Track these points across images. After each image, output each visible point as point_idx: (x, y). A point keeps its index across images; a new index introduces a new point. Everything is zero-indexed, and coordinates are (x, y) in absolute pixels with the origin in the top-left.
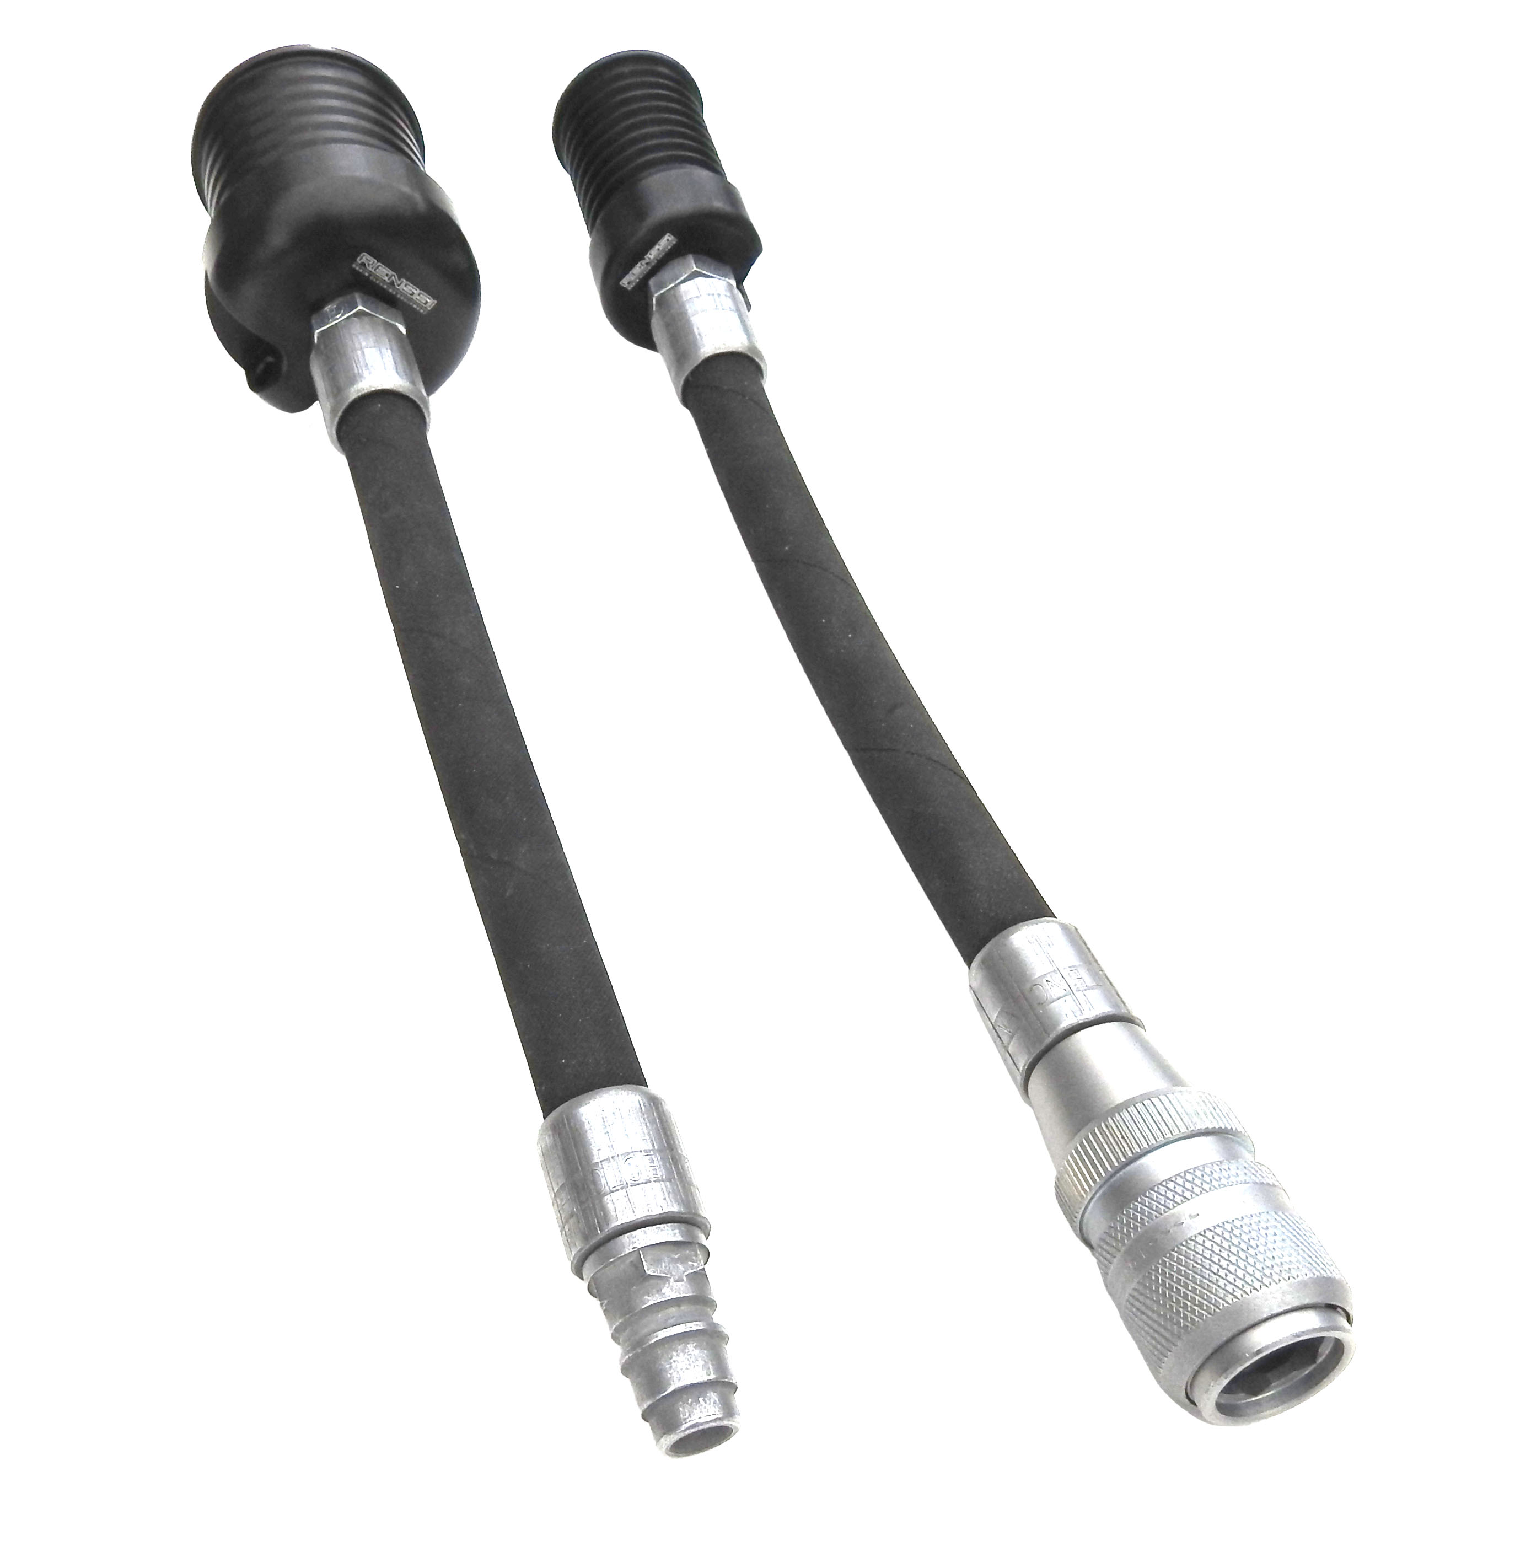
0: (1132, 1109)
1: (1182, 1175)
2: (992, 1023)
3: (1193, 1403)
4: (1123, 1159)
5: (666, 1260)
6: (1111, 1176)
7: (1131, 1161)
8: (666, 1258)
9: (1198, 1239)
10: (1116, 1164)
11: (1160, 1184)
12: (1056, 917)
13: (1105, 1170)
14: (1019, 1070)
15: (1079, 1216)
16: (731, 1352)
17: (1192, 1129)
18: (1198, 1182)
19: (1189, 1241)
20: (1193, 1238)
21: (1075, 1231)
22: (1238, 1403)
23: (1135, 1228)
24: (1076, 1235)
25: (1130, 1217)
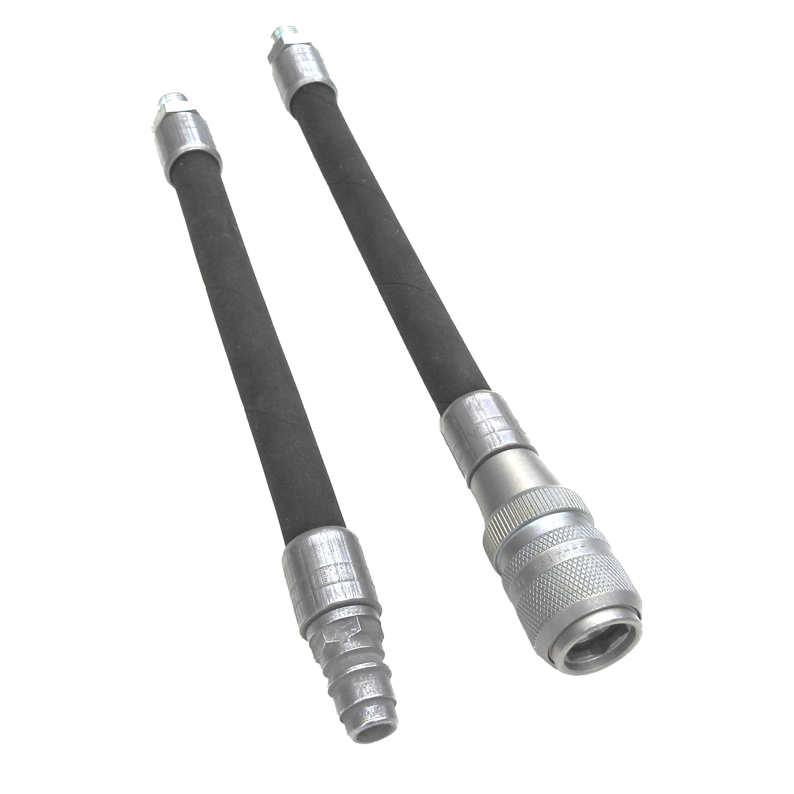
0: (528, 495)
1: (553, 531)
3: (553, 662)
4: (522, 522)
5: (337, 631)
6: (514, 533)
8: (337, 630)
11: (540, 536)
12: (491, 390)
13: (512, 528)
15: (495, 555)
16: (394, 681)
17: (556, 508)
18: (560, 535)
19: (554, 568)
20: (556, 567)
21: (492, 564)
23: (525, 561)
24: (493, 566)
25: (523, 554)
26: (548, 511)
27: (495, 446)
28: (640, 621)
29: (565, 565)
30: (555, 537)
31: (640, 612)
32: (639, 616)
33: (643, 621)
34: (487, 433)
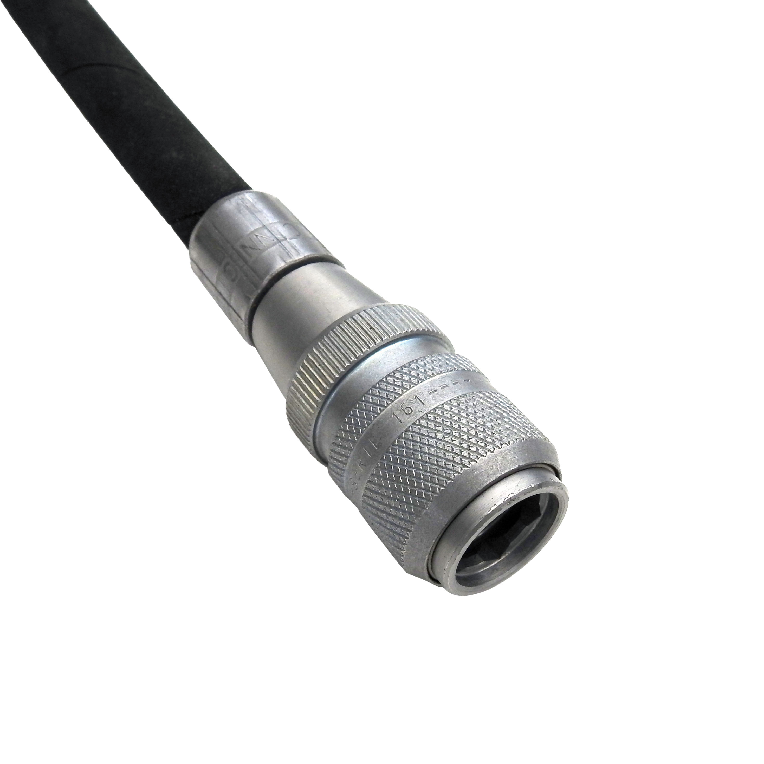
2: (212, 284)
3: (436, 581)
7: (344, 376)
9: (414, 430)
10: (332, 382)
14: (241, 319)
15: (311, 433)
22: (476, 573)
26: (387, 339)
27: (290, 257)
28: (560, 482)
29: (431, 417)
30: (406, 378)
31: (557, 466)
32: (558, 474)
33: (565, 480)
34: (273, 242)
